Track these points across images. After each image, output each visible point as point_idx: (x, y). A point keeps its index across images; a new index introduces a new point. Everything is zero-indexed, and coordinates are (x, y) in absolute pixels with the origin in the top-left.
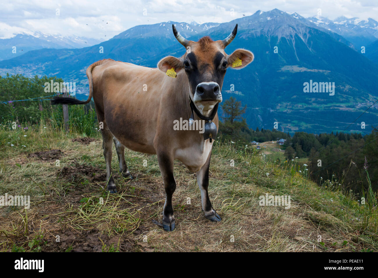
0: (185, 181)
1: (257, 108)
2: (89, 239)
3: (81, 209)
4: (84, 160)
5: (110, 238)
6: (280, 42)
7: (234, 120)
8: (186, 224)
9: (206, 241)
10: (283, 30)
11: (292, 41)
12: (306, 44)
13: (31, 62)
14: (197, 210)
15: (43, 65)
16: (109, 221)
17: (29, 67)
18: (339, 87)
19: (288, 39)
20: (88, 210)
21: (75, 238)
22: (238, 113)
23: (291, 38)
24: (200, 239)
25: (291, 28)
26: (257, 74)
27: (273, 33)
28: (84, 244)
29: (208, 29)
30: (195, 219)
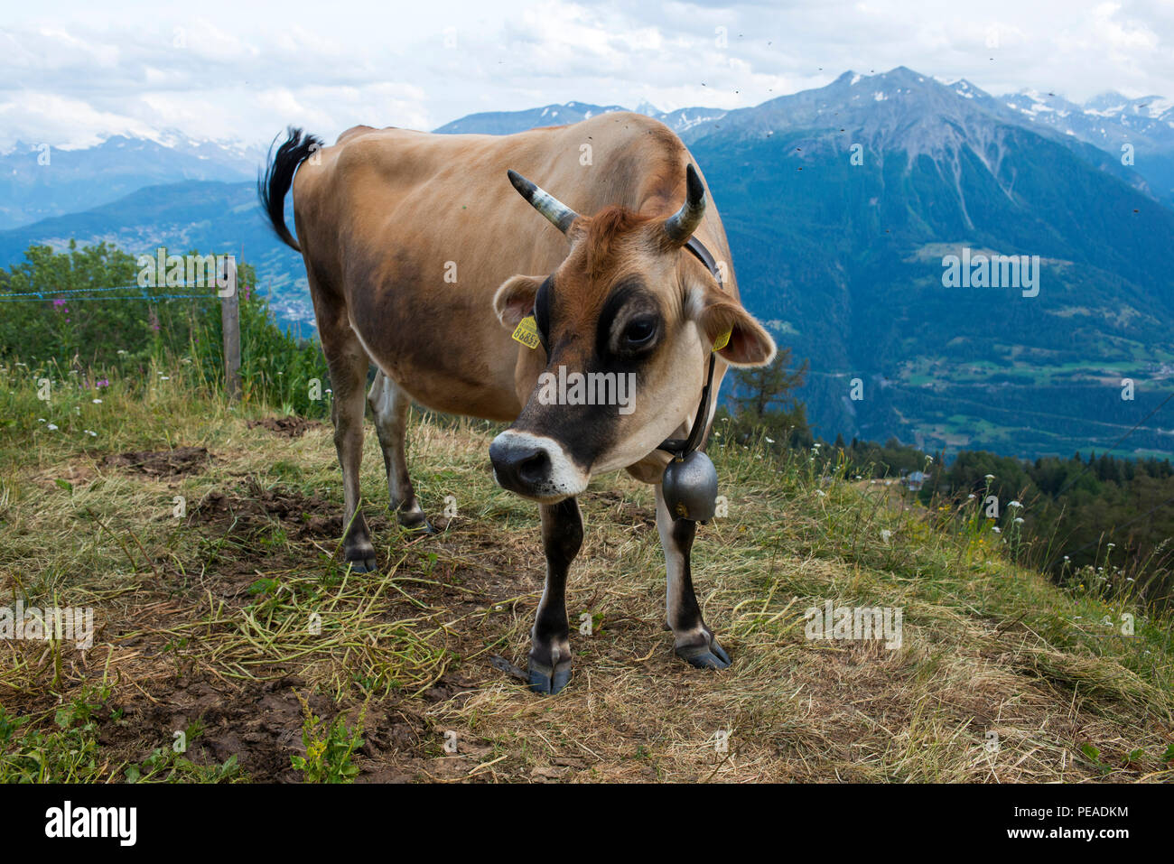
0: (607, 544)
1: (839, 375)
2: (269, 708)
3: (252, 616)
4: (278, 476)
5: (339, 706)
6: (914, 168)
7: (767, 405)
8: (609, 673)
9: (677, 729)
10: (925, 133)
11: (950, 168)
12: (995, 177)
13: (148, 221)
14: (645, 632)
15: (184, 231)
16: (343, 657)
17: (140, 237)
18: (1101, 313)
19: (939, 162)
20: (273, 618)
21: (219, 704)
22: (782, 386)
23: (949, 159)
24: (655, 721)
25: (948, 126)
26: (839, 267)
27: (892, 142)
28: (249, 723)
29: (690, 126)
30: (639, 660)
